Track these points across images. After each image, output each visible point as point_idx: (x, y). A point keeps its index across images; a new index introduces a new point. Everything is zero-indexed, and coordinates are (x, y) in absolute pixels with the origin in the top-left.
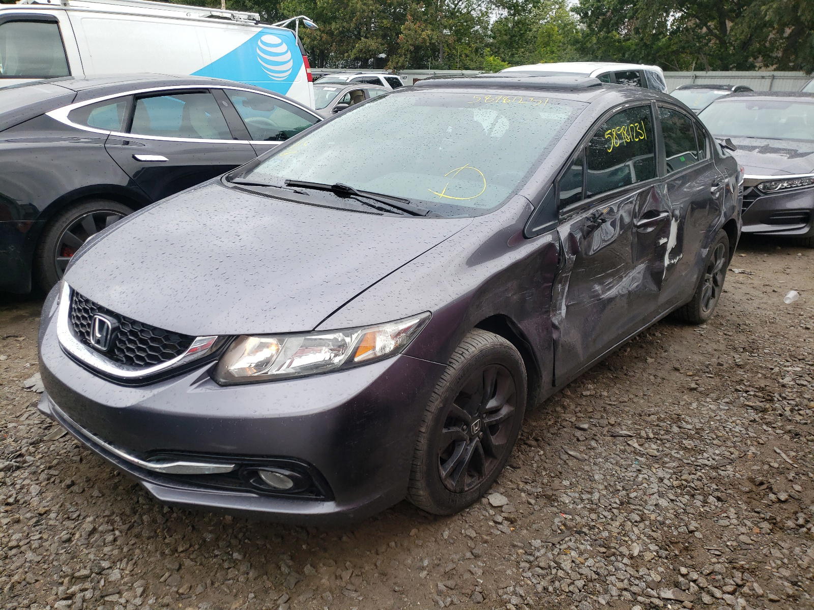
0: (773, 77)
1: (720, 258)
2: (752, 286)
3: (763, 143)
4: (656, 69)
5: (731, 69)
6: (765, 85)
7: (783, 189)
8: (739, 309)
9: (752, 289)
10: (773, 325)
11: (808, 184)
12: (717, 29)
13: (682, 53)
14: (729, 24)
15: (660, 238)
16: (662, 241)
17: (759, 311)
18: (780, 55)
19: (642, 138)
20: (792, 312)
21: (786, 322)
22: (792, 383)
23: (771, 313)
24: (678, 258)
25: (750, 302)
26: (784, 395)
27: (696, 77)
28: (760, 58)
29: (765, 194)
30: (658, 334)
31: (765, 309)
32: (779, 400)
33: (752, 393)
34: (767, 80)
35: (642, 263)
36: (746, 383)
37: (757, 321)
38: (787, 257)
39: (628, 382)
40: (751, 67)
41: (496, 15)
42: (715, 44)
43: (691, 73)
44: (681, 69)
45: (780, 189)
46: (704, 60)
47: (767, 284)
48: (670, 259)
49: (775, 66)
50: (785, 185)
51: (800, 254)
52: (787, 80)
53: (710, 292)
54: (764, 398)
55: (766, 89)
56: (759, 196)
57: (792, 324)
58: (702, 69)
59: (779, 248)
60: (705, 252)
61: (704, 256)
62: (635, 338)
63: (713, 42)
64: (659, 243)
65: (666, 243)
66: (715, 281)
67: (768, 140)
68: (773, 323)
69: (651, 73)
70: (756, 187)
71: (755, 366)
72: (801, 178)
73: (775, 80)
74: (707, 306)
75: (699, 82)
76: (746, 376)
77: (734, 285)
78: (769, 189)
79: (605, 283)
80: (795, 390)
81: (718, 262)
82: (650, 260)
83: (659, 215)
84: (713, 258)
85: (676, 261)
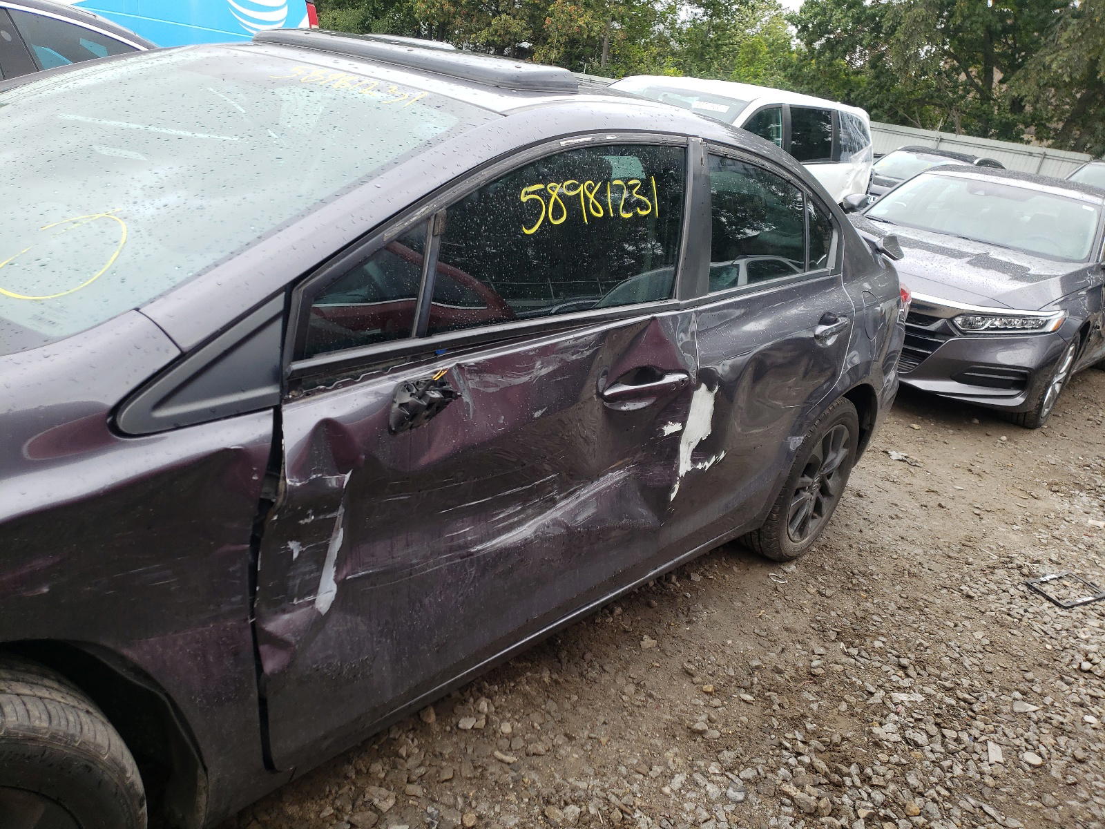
0: (1045, 156)
1: (836, 450)
2: (909, 488)
3: (978, 249)
4: (860, 114)
5: (990, 137)
6: (1030, 165)
7: (993, 329)
8: (869, 534)
9: (907, 496)
10: (914, 579)
11: (1033, 328)
12: (980, 79)
13: (928, 103)
14: (998, 75)
15: (665, 423)
16: (670, 429)
17: (901, 546)
18: (1060, 125)
19: (645, 213)
20: (956, 555)
21: (938, 578)
22: (897, 738)
23: (920, 551)
24: (713, 460)
25: (893, 522)
26: (868, 771)
27: (942, 140)
28: (1033, 128)
29: (964, 333)
30: (696, 578)
31: (913, 542)
32: (854, 786)
33: (806, 759)
34: (1036, 159)
35: (619, 468)
36: (809, 726)
37: (889, 569)
38: (984, 439)
39: (575, 698)
40: (1017, 138)
41: (686, 14)
42: (974, 98)
43: (936, 134)
44: (924, 127)
45: (988, 329)
46: (956, 117)
47: (935, 488)
48: (694, 461)
49: (1050, 142)
50: (997, 323)
51: (1004, 438)
52: (1062, 162)
53: (809, 509)
54: (826, 775)
55: (1032, 170)
56: (953, 335)
57: (948, 582)
58: (953, 131)
59: (976, 421)
60: (796, 442)
61: (792, 448)
62: (647, 585)
63: (971, 95)
64: (663, 432)
65: (679, 433)
66: (824, 490)
67: (987, 247)
68: (914, 575)
69: (851, 118)
70: (951, 320)
71: (841, 683)
72: (1023, 316)
73: (1046, 160)
74: (802, 530)
75: (945, 147)
76: (815, 706)
77: (880, 483)
78: (971, 324)
79: (493, 516)
80: (895, 758)
81: (831, 456)
82: (640, 464)
83: (661, 378)
84: (817, 450)
85: (708, 465)
